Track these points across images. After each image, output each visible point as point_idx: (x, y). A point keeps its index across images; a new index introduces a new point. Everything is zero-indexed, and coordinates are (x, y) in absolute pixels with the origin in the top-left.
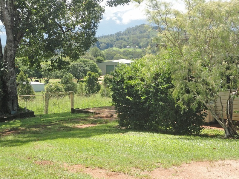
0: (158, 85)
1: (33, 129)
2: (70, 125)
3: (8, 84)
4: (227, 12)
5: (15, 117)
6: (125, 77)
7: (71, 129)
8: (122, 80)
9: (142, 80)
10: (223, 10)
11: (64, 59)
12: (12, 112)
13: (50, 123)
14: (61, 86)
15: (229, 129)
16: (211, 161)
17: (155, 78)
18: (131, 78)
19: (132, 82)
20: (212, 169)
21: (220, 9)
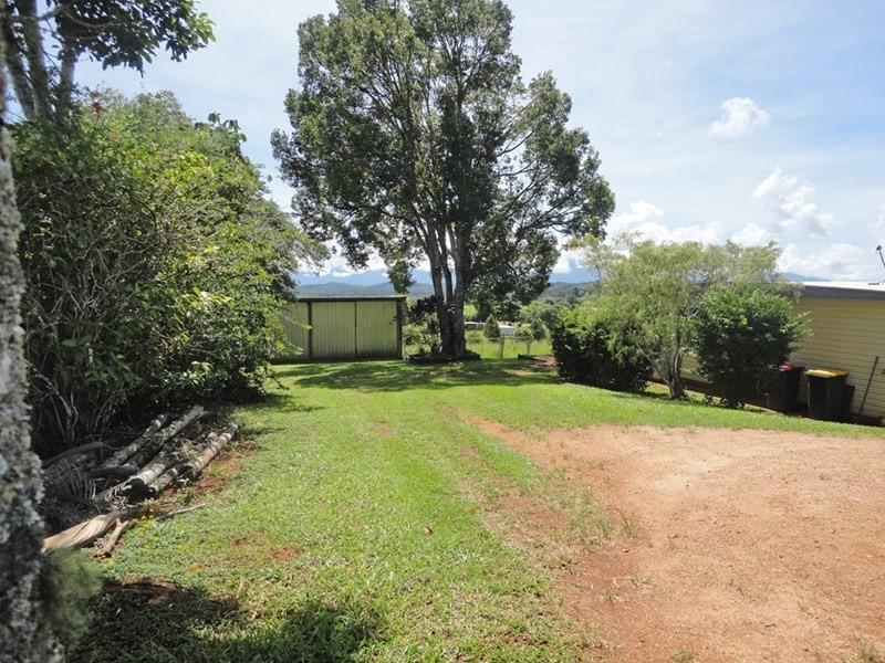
0: (598, 335)
1: (471, 373)
2: (510, 372)
3: (456, 326)
4: (673, 258)
5: (460, 359)
6: (566, 324)
7: (509, 376)
8: (563, 328)
9: (584, 329)
10: (669, 256)
11: (514, 303)
12: (458, 354)
13: (491, 368)
14: (530, 331)
15: (674, 389)
16: (626, 426)
17: (597, 328)
18: (572, 326)
19: (572, 331)
20: (621, 435)
21: (666, 254)
